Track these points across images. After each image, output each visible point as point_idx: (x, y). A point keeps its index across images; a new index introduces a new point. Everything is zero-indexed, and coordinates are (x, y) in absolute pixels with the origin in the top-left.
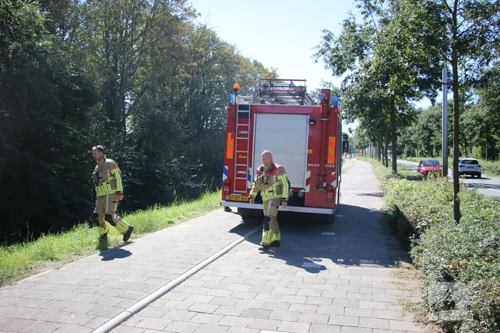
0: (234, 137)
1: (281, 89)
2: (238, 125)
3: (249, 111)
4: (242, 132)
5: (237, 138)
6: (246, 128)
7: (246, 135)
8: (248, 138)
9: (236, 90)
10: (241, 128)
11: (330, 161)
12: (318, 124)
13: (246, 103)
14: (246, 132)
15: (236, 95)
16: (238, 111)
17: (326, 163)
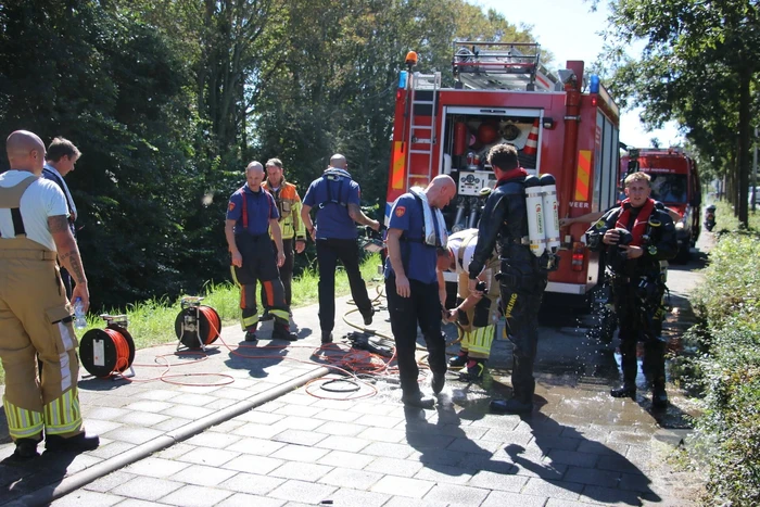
0: (404, 149)
1: (495, 61)
2: (412, 127)
3: (433, 103)
4: (421, 141)
5: (410, 151)
6: (426, 134)
7: (426, 147)
8: (430, 152)
9: (410, 63)
10: (419, 134)
11: (579, 196)
12: (561, 128)
13: (430, 87)
14: (427, 141)
15: (410, 72)
16: (413, 102)
17: (572, 199)
